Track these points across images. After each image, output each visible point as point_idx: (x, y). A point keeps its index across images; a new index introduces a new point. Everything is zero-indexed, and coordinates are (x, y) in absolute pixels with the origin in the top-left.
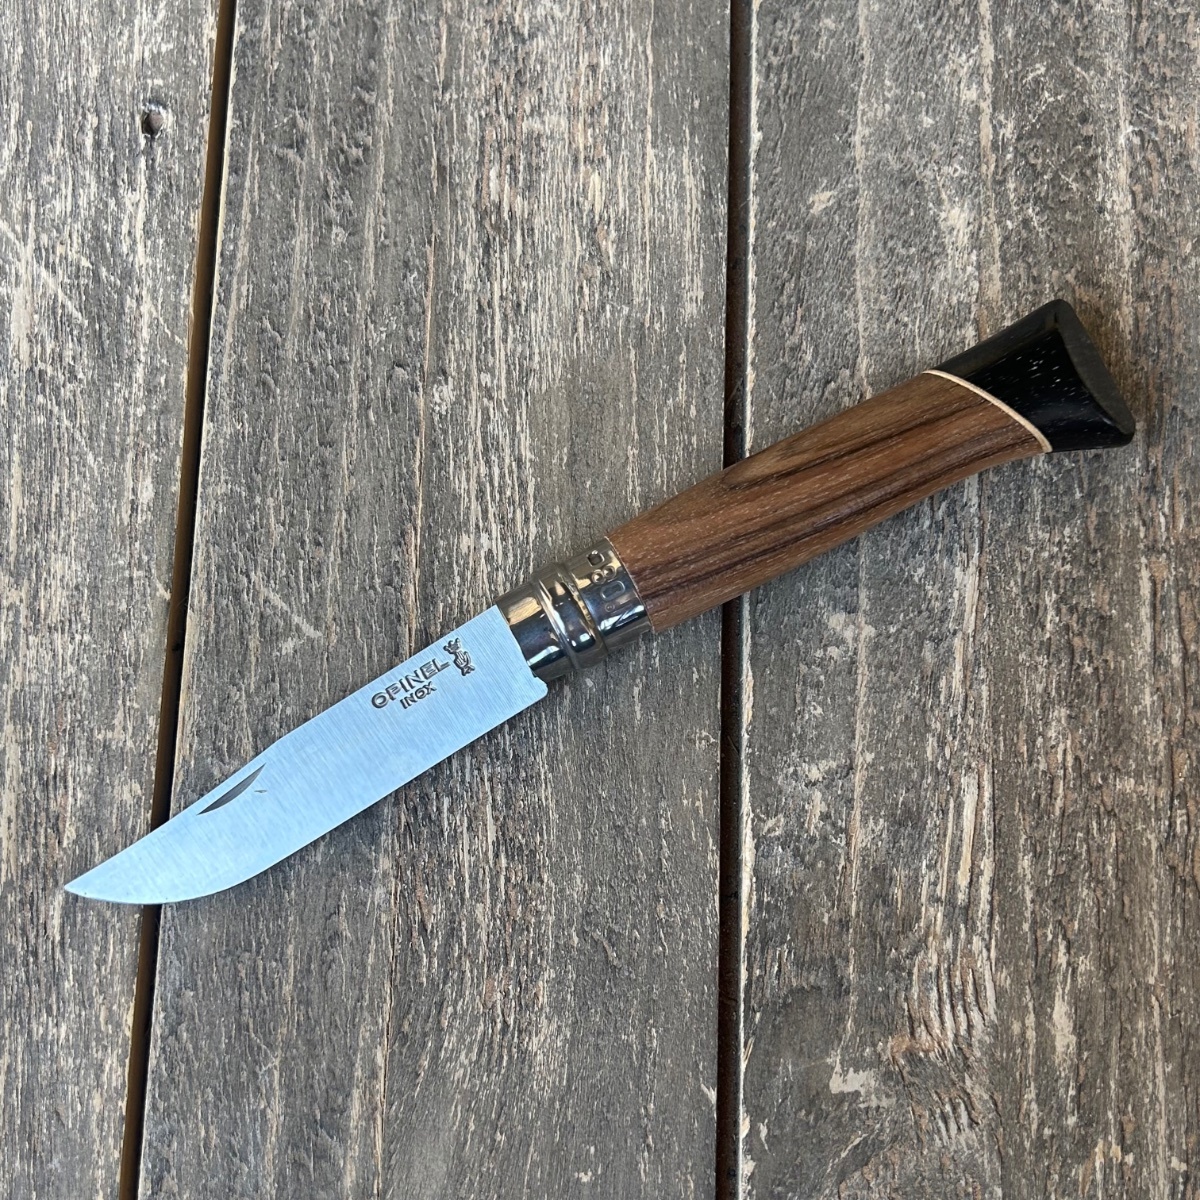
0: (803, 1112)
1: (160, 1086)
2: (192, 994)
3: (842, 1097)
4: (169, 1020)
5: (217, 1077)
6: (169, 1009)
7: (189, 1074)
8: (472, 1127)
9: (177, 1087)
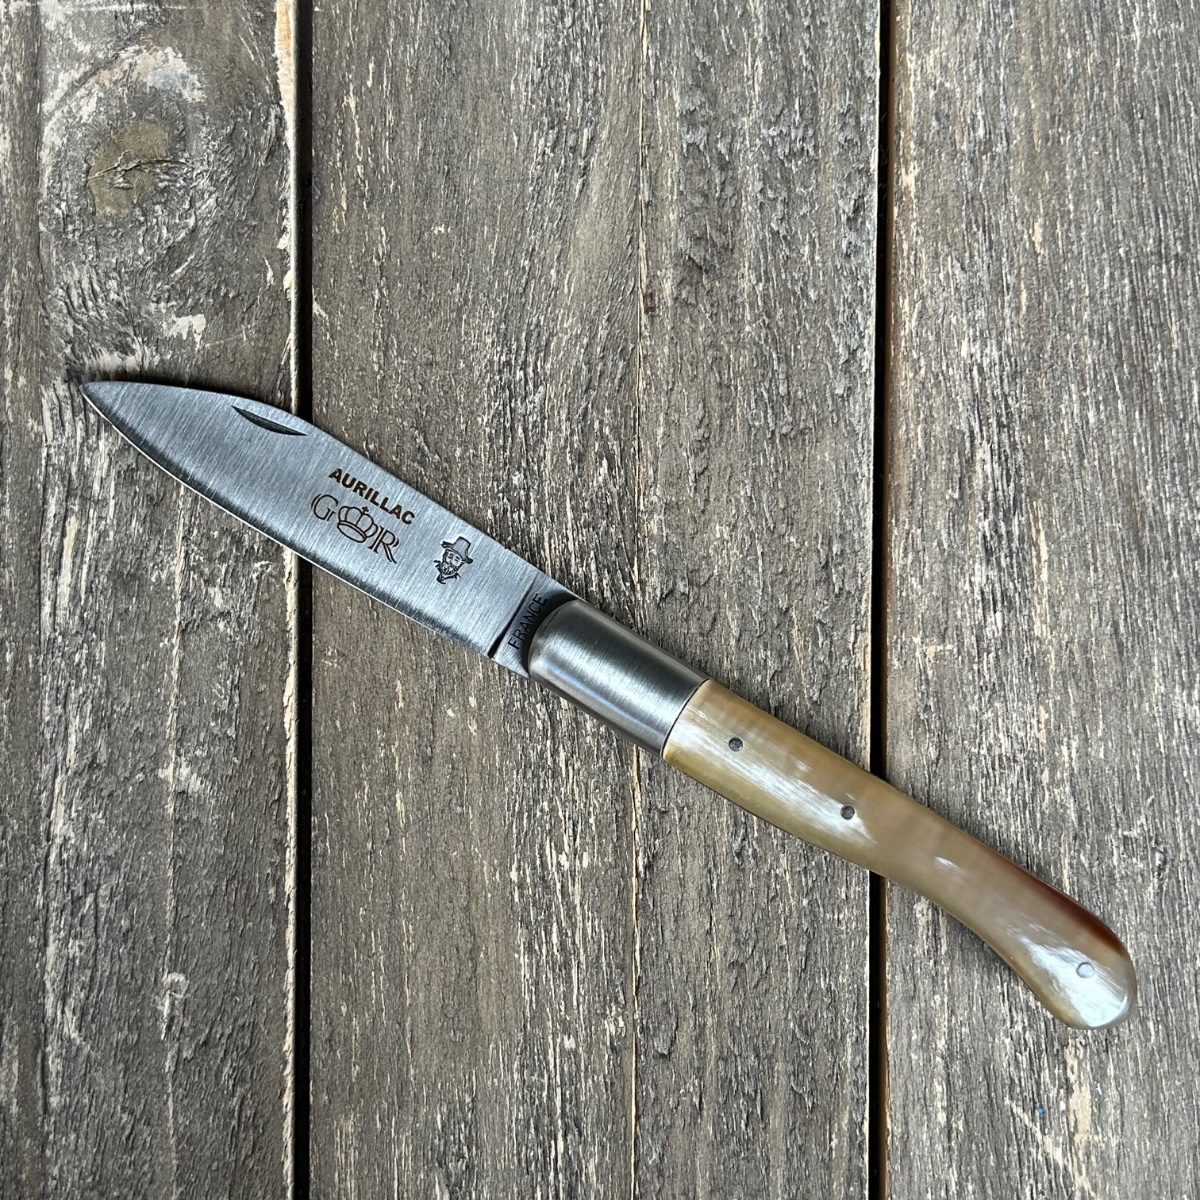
0: (231, 296)
1: (862, 300)
2: (837, 392)
3: (194, 310)
4: (857, 365)
5: (806, 311)
6: (858, 376)
7: (835, 313)
8: (553, 272)
9: (845, 300)
